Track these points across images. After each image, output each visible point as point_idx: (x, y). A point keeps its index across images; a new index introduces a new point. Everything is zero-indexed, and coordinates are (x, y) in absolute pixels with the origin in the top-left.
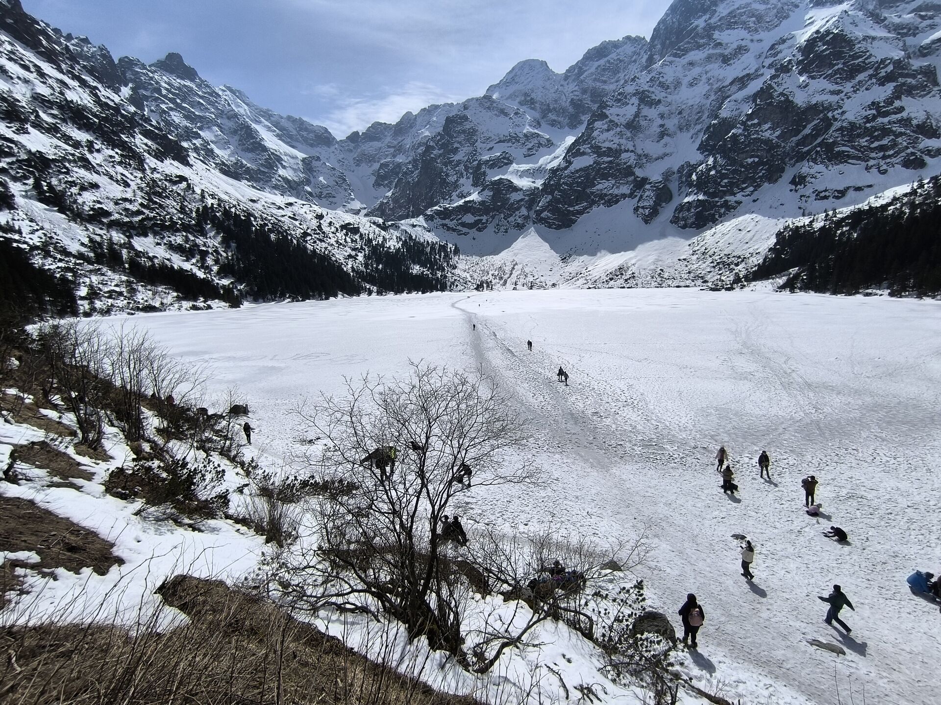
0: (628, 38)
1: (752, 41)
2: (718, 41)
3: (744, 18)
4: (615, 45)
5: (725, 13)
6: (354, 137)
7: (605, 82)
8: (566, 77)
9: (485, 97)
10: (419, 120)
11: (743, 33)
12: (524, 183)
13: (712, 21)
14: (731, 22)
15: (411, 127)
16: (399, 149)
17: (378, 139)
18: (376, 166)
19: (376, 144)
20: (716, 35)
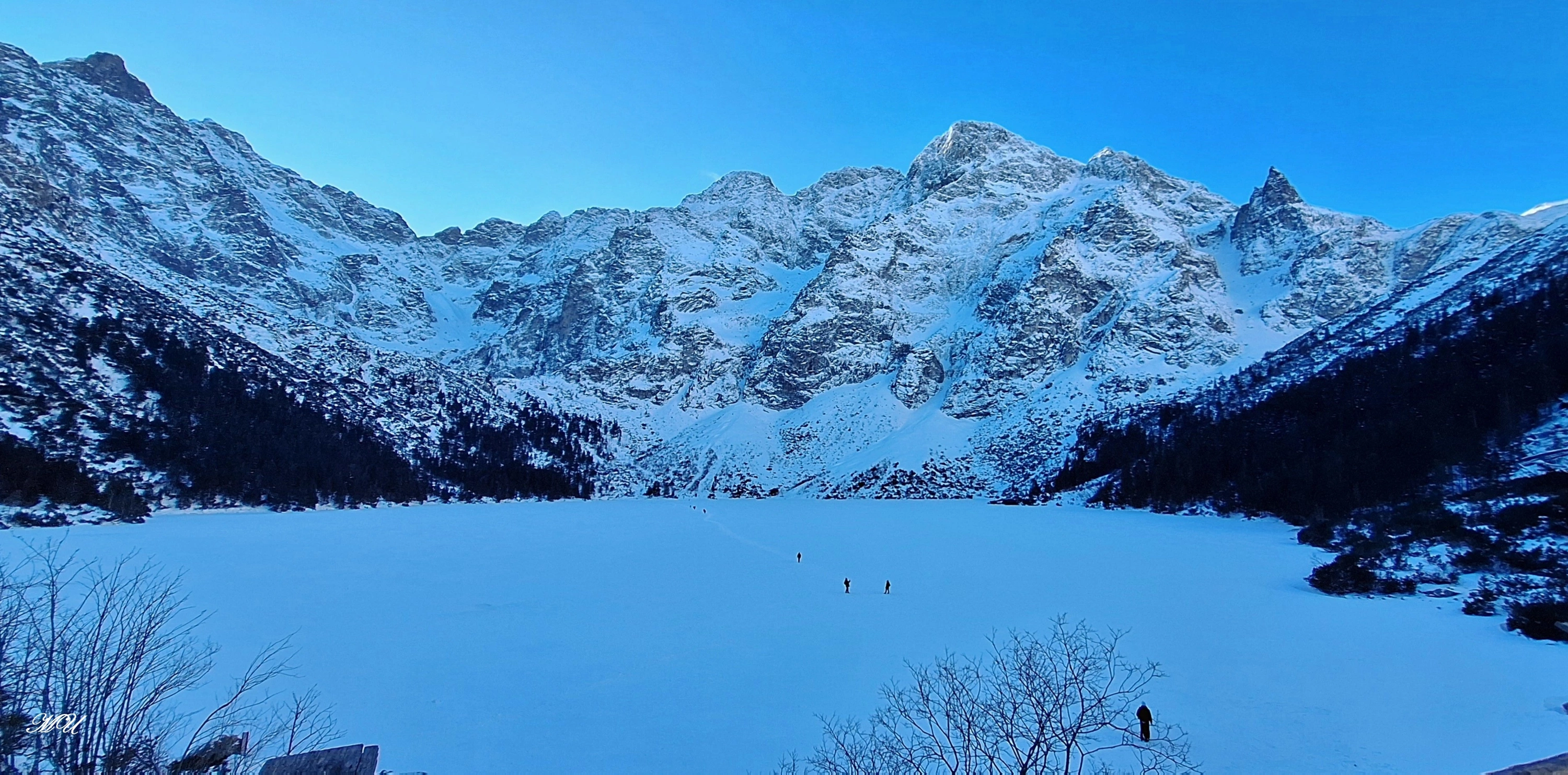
1: (1029, 197)
2: (990, 191)
3: (1018, 171)
5: (996, 162)
9: (679, 209)
10: (570, 226)
11: (1019, 188)
13: (982, 168)
14: (1006, 173)
15: (555, 234)
16: (532, 265)
17: (494, 244)
19: (490, 251)
20: (988, 183)
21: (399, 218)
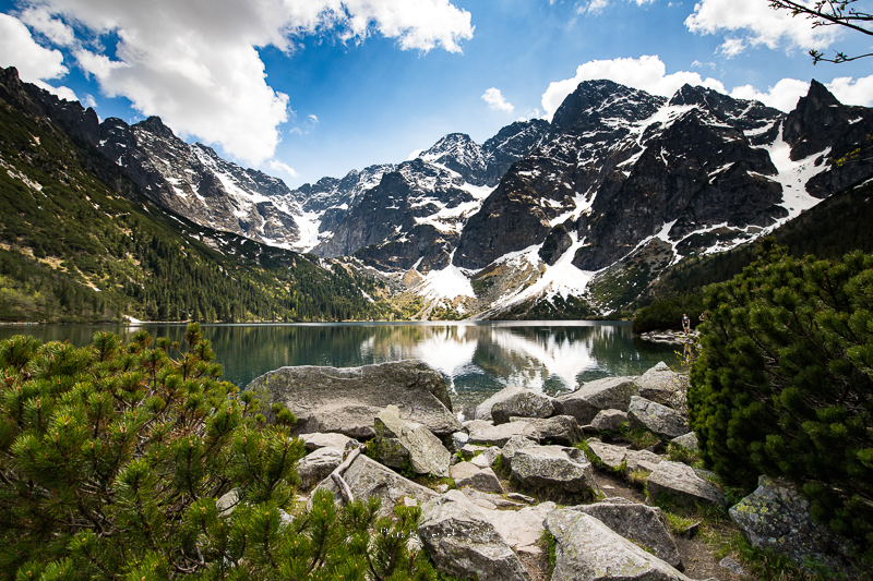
0: (534, 120)
1: (630, 125)
2: (604, 125)
3: (623, 109)
4: (524, 125)
5: (608, 105)
6: (306, 189)
7: (515, 153)
8: (484, 148)
9: (417, 160)
10: (362, 176)
11: (624, 121)
12: (445, 228)
13: (599, 110)
14: (610, 113)
15: (355, 182)
16: (345, 199)
17: (327, 191)
18: (323, 212)
19: (324, 194)
20: (602, 120)
21: (281, 182)
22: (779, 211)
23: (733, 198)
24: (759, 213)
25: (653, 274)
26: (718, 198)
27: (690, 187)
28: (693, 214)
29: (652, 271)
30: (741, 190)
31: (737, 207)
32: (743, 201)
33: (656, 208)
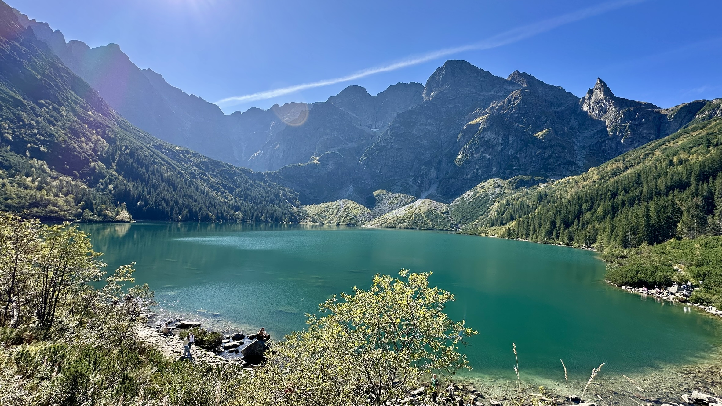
2: (461, 92)
3: (474, 83)
6: (238, 115)
8: (376, 98)
9: (327, 102)
10: (283, 110)
11: (474, 91)
14: (469, 84)
15: (277, 114)
20: (460, 89)
21: (218, 108)
22: (572, 165)
23: (545, 153)
24: (560, 165)
25: (491, 201)
26: (535, 153)
27: (517, 144)
28: (519, 162)
29: (491, 199)
30: (549, 148)
31: (546, 159)
32: (550, 157)
33: (495, 156)
